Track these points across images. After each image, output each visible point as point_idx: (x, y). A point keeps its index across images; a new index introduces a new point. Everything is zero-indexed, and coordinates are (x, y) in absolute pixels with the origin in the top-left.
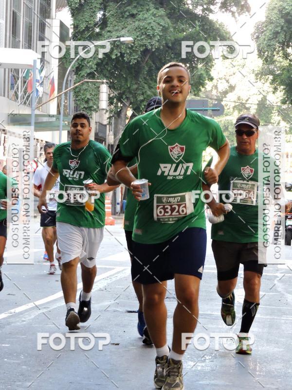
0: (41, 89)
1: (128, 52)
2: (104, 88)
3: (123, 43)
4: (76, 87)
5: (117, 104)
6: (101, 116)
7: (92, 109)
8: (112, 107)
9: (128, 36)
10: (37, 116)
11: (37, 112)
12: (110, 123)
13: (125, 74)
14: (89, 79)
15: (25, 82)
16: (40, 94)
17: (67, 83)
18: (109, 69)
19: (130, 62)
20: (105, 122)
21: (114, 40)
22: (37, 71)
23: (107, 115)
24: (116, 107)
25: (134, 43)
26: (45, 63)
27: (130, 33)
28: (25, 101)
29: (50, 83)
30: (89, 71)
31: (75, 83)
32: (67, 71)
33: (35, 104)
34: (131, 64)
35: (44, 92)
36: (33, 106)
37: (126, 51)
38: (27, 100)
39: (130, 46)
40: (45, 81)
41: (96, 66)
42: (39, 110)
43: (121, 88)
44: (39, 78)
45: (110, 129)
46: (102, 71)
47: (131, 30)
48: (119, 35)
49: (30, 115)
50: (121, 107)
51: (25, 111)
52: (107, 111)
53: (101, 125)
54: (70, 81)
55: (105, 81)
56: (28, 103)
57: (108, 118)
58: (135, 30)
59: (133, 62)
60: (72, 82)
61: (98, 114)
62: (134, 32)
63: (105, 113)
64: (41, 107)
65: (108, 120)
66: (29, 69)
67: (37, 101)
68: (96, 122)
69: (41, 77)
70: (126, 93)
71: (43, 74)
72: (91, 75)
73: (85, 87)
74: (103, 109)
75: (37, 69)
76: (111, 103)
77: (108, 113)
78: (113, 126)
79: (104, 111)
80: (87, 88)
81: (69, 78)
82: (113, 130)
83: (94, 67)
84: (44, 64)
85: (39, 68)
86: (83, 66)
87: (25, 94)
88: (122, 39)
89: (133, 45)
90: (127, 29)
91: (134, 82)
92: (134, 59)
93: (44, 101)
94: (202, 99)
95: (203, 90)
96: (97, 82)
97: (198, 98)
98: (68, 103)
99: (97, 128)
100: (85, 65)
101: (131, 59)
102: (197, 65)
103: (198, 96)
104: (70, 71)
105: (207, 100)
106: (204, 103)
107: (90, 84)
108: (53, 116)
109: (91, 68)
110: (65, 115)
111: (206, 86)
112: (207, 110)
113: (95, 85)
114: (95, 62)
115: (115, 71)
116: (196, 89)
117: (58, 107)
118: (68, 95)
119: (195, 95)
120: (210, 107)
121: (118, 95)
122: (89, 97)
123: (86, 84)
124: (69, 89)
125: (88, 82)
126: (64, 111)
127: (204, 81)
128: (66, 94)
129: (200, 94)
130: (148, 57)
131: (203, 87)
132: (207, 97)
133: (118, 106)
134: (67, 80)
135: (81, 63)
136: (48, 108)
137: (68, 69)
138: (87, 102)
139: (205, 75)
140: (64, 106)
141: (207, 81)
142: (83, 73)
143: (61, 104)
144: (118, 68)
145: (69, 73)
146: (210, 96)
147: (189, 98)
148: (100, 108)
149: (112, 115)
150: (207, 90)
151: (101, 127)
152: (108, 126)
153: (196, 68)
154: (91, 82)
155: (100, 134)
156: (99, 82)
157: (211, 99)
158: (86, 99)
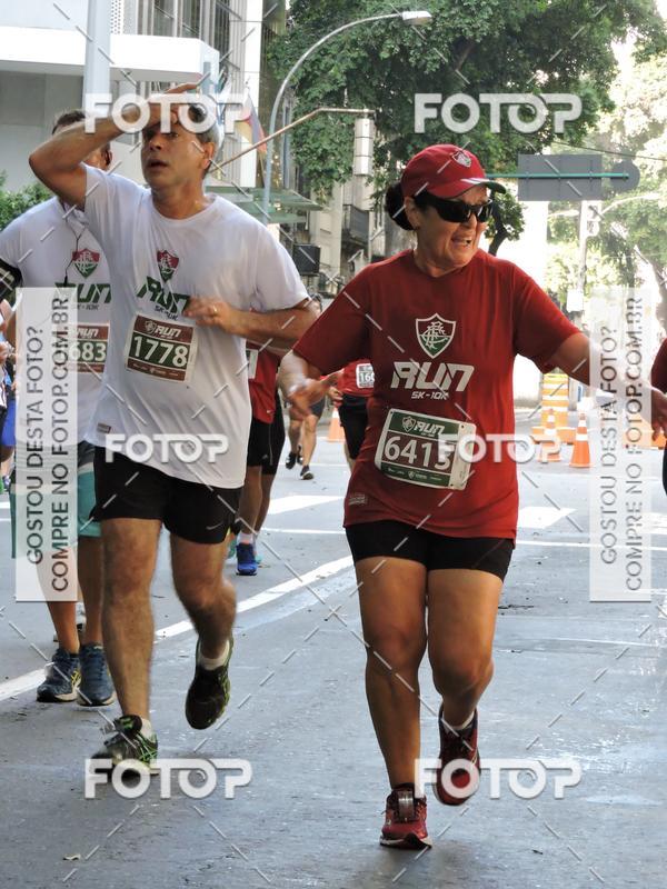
1: (419, 45)
2: (365, 127)
3: (407, 24)
4: (299, 126)
5: (393, 163)
6: (356, 191)
7: (334, 174)
8: (382, 170)
9: (419, 9)
12: (375, 208)
14: (329, 105)
17: (279, 116)
18: (375, 83)
19: (424, 67)
20: (367, 204)
21: (387, 16)
22: (212, 87)
23: (371, 189)
24: (392, 169)
25: (433, 25)
26: (230, 69)
27: (423, 3)
30: (328, 88)
31: (296, 117)
32: (280, 87)
37: (413, 41)
39: (423, 31)
41: (345, 77)
42: (216, 177)
43: (402, 126)
45: (376, 222)
46: (358, 90)
48: (399, 6)
52: (370, 180)
53: (356, 210)
54: (287, 110)
55: (366, 111)
57: (373, 196)
59: (432, 68)
60: (292, 114)
61: (348, 185)
63: (367, 185)
65: (374, 200)
68: (345, 205)
70: (414, 141)
72: (334, 98)
73: (318, 124)
74: (363, 175)
75: (212, 83)
76: (379, 161)
77: (372, 185)
79: (365, 180)
80: (323, 126)
81: (285, 105)
82: (383, 223)
83: (342, 80)
84: (227, 71)
85: (217, 82)
86: (316, 76)
88: (407, 15)
89: (430, 28)
92: (434, 61)
93: (226, 156)
94: (588, 152)
95: (590, 131)
96: (349, 113)
97: (578, 151)
98: (282, 162)
99: (348, 218)
100: (319, 73)
101: (427, 61)
102: (577, 74)
103: (580, 147)
104: (286, 88)
105: (600, 156)
106: (594, 162)
107: (330, 118)
108: (248, 190)
109: (335, 82)
110: (274, 189)
111: (598, 124)
112: (600, 178)
113: (341, 119)
114: (343, 68)
115: (389, 89)
116: (576, 129)
117: (259, 169)
118: (282, 143)
119: (572, 143)
120: (607, 172)
121: (396, 142)
122: (328, 148)
123: (322, 118)
124: (284, 129)
125: (324, 113)
126: (272, 179)
127: (594, 111)
128: (276, 139)
129: (584, 140)
130: (465, 56)
131: (591, 125)
132: (600, 148)
133: (395, 169)
134: (280, 109)
135: (310, 70)
136: (237, 174)
137: (281, 82)
138: (323, 158)
139: (595, 99)
140: (273, 167)
141: (599, 113)
142: (315, 92)
143: (265, 164)
144: (395, 81)
145: (284, 93)
146: (606, 147)
147: (559, 151)
148: (356, 171)
149: (380, 189)
150: (601, 132)
151: (357, 216)
152: (372, 214)
153: (576, 81)
154: (333, 113)
155: (354, 234)
156: (353, 113)
157: (610, 153)
158: (320, 151)
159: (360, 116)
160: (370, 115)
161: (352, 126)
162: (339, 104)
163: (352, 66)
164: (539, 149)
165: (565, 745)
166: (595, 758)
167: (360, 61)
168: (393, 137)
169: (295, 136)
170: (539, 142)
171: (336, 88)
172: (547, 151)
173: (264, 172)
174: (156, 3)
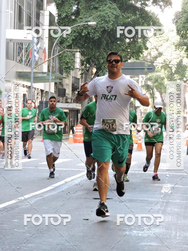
0: (37, 56)
1: (93, 31)
2: (78, 55)
3: (89, 26)
4: (60, 55)
5: (86, 65)
6: (76, 73)
7: (71, 68)
8: (83, 67)
9: (93, 22)
10: (35, 73)
11: (35, 70)
12: (82, 77)
13: (91, 45)
14: (68, 49)
15: (27, 51)
16: (37, 59)
17: (54, 52)
18: (81, 42)
19: (94, 38)
20: (79, 77)
21: (84, 24)
22: (35, 44)
24: (86, 67)
25: (97, 26)
27: (94, 20)
28: (27, 63)
29: (43, 52)
30: (68, 44)
31: (59, 52)
32: (54, 44)
33: (33, 65)
34: (95, 39)
35: (39, 57)
36: (32, 67)
37: (91, 30)
38: (28, 63)
39: (94, 28)
40: (40, 50)
41: (72, 41)
42: (36, 69)
43: (88, 55)
44: (36, 49)
45: (81, 81)
46: (76, 44)
47: (95, 17)
48: (87, 20)
49: (30, 73)
50: (89, 67)
51: (27, 70)
52: (80, 70)
53: (76, 78)
54: (56, 50)
55: (78, 50)
56: (29, 65)
57: (80, 74)
58: (97, 17)
59: (96, 38)
60: (57, 51)
61: (74, 71)
62: (97, 19)
63: (79, 71)
64: (37, 67)
65: (81, 75)
66: (30, 43)
67: (35, 63)
68: (73, 77)
69: (37, 48)
70: (92, 59)
71: (39, 46)
72: (70, 47)
73: (65, 54)
74: (77, 68)
75: (35, 43)
76: (82, 64)
77: (80, 71)
78: (84, 79)
79: (78, 70)
80: (67, 55)
81: (56, 49)
82: (84, 82)
84: (39, 40)
85: (36, 42)
86: (64, 41)
87: (27, 59)
88: (89, 23)
89: (96, 27)
90: (92, 17)
91: (97, 51)
92: (97, 36)
93: (39, 64)
94: (141, 61)
95: (141, 55)
96: (73, 51)
97: (138, 61)
98: (55, 64)
99: (74, 80)
100: (65, 40)
101: (95, 36)
102: (137, 39)
103: (138, 60)
104: (56, 44)
105: (144, 62)
106: (142, 64)
108: (45, 73)
109: (69, 42)
110: (53, 72)
111: (144, 53)
112: (144, 69)
113: (72, 53)
114: (71, 38)
115: (85, 44)
116: (137, 55)
117: (48, 67)
118: (55, 59)
119: (136, 59)
120: (146, 67)
121: (87, 59)
122: (68, 61)
124: (55, 55)
125: (67, 51)
126: (52, 70)
127: (142, 50)
128: (53, 59)
129: (140, 58)
130: (106, 34)
131: (142, 54)
132: (144, 60)
133: (87, 67)
134: (54, 50)
135: (62, 39)
136: (42, 68)
137: (54, 42)
138: (67, 64)
139: (143, 46)
140: (52, 66)
141: (144, 50)
142: (64, 45)
143: (50, 65)
144: (86, 42)
145: (55, 45)
146: (146, 60)
147: (133, 61)
148: (76, 67)
149: (83, 72)
150: (144, 56)
151: (76, 79)
152: (80, 79)
153: (137, 42)
154: (69, 51)
155: (75, 85)
156: (75, 51)
157: (147, 62)
158: (66, 62)
159: (77, 52)
160: (80, 52)
161: (74, 54)
162: (71, 48)
163: (74, 38)
164: (127, 61)
165: (134, 229)
166: (143, 232)
167: (76, 36)
168: (86, 58)
169: (59, 58)
170: (127, 59)
171: (69, 44)
172: (129, 61)
173: (50, 68)
174: (19, 20)
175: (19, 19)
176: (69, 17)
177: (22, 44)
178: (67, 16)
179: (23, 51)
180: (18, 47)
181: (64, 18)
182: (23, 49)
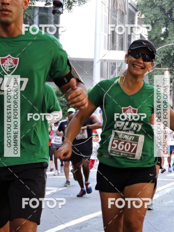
4: (150, 73)
8: (172, 84)
14: (158, 68)
15: (119, 70)
21: (172, 44)
30: (157, 63)
46: (165, 63)
65: (170, 92)
66: (122, 63)
73: (155, 73)
76: (171, 82)
78: (172, 96)
82: (172, 98)
107: (158, 71)
109: (159, 62)
113: (161, 71)
114: (161, 58)
123: (156, 71)
125: (156, 70)
149: (171, 89)
154: (159, 70)
159: (166, 70)
161: (163, 73)
162: (160, 67)
163: (163, 58)
167: (165, 56)
169: (149, 76)
171: (159, 63)
174: (112, 42)
175: (112, 40)
176: (158, 38)
177: (115, 64)
178: (156, 38)
179: (116, 70)
180: (111, 66)
181: (154, 39)
182: (115, 68)
